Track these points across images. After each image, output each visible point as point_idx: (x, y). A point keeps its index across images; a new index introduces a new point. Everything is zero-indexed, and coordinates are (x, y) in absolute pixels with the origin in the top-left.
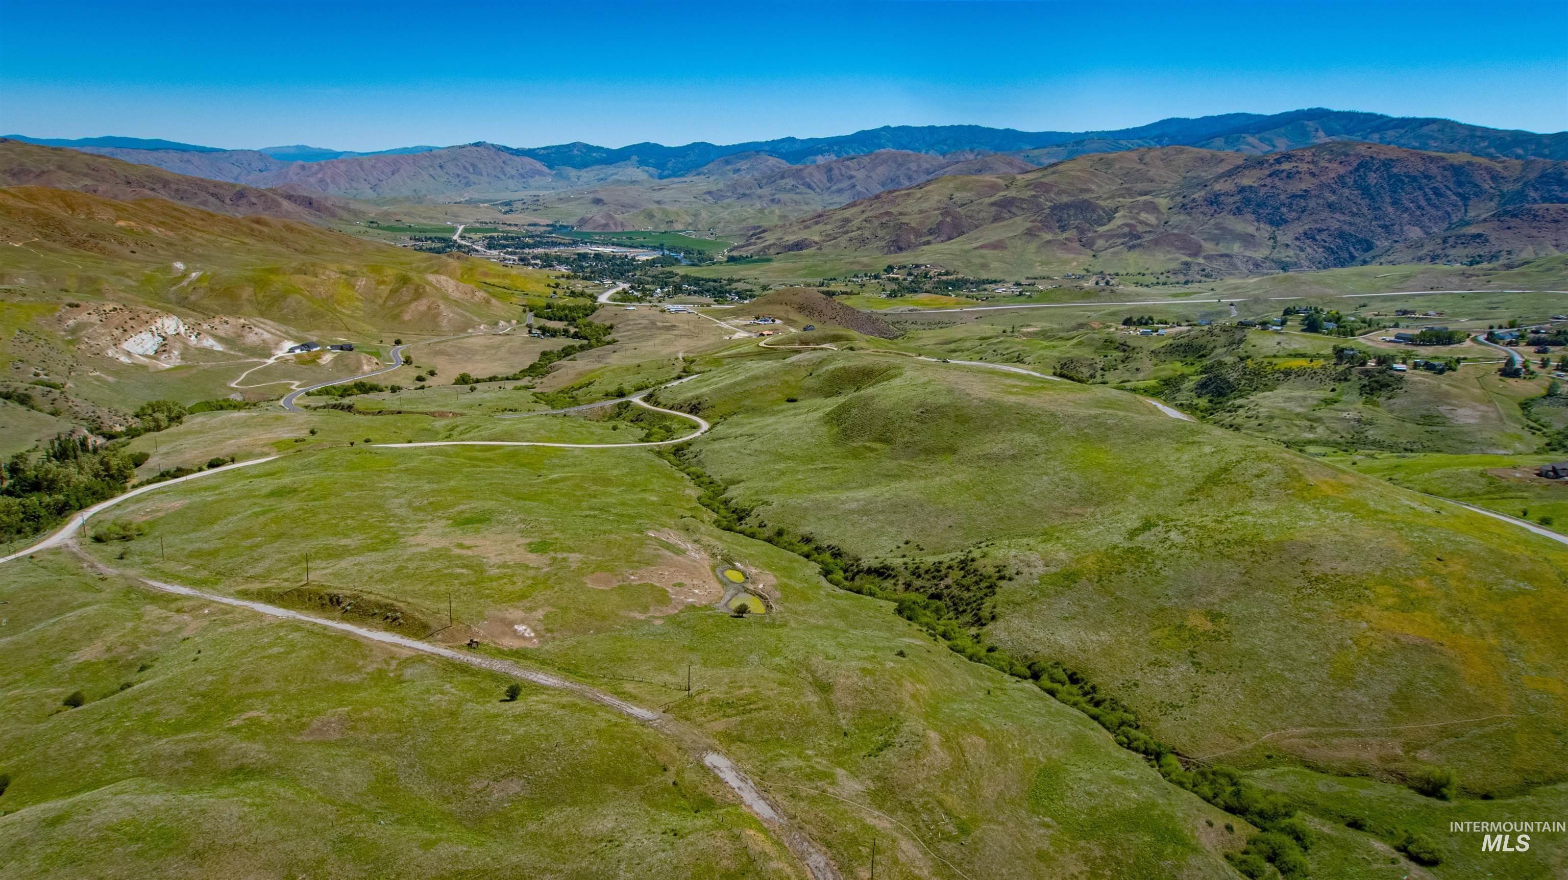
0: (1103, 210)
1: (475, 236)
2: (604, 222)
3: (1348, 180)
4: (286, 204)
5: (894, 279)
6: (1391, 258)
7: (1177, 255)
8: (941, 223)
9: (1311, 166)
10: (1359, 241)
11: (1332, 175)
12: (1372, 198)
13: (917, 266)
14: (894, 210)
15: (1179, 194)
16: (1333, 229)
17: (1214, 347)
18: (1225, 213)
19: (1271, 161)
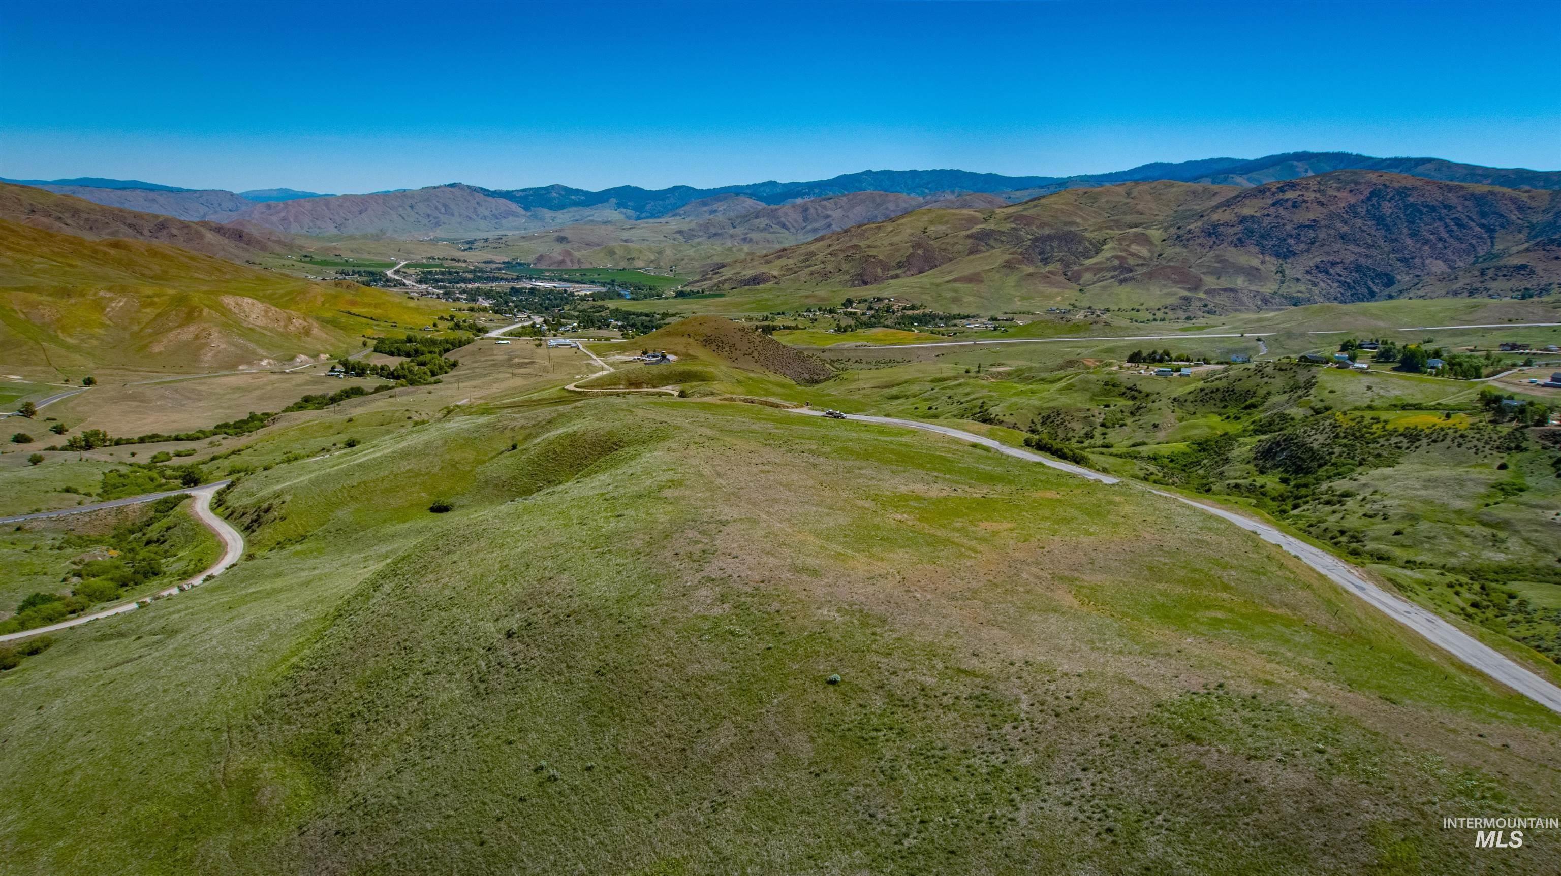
0: (1090, 241)
1: (411, 271)
2: (561, 258)
3: (1360, 210)
4: (210, 236)
5: (851, 313)
6: (1421, 293)
7: (1174, 290)
8: (912, 255)
9: (1318, 195)
10: (1378, 275)
11: (1342, 205)
12: (1388, 229)
13: (879, 300)
14: (863, 244)
15: (1172, 226)
16: (1347, 261)
17: (1269, 393)
18: (1225, 244)
19: (1274, 190)
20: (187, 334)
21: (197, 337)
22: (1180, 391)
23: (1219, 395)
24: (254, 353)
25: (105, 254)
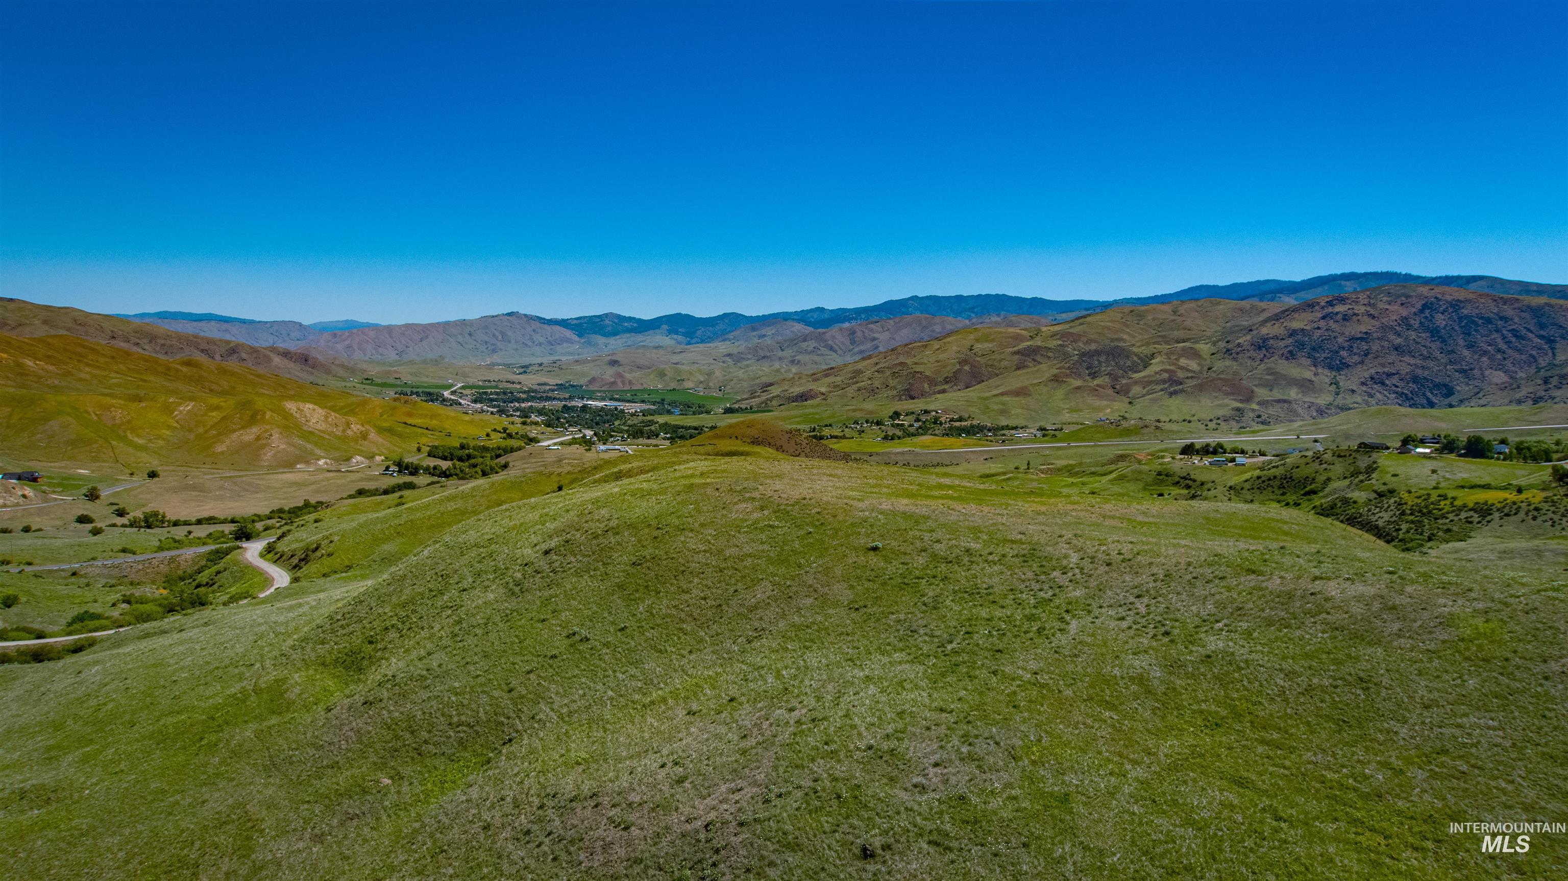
0: (1136, 355)
1: (468, 392)
2: (613, 380)
3: (1412, 322)
4: (277, 360)
5: (898, 425)
6: (1483, 401)
7: (1226, 401)
8: (958, 371)
9: (1369, 309)
10: (1437, 386)
11: (1394, 317)
12: (1444, 341)
13: (926, 412)
14: (909, 361)
15: (1220, 340)
16: (1403, 372)
17: (1329, 479)
18: (1276, 357)
19: (1323, 304)
20: (249, 435)
21: (258, 438)
22: (1235, 480)
23: (1277, 483)
24: (312, 453)
25: (177, 371)
